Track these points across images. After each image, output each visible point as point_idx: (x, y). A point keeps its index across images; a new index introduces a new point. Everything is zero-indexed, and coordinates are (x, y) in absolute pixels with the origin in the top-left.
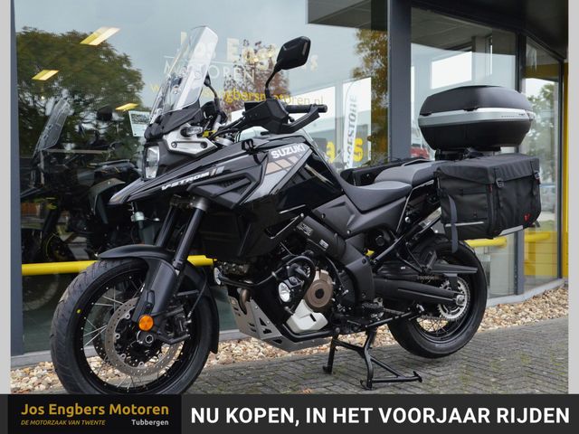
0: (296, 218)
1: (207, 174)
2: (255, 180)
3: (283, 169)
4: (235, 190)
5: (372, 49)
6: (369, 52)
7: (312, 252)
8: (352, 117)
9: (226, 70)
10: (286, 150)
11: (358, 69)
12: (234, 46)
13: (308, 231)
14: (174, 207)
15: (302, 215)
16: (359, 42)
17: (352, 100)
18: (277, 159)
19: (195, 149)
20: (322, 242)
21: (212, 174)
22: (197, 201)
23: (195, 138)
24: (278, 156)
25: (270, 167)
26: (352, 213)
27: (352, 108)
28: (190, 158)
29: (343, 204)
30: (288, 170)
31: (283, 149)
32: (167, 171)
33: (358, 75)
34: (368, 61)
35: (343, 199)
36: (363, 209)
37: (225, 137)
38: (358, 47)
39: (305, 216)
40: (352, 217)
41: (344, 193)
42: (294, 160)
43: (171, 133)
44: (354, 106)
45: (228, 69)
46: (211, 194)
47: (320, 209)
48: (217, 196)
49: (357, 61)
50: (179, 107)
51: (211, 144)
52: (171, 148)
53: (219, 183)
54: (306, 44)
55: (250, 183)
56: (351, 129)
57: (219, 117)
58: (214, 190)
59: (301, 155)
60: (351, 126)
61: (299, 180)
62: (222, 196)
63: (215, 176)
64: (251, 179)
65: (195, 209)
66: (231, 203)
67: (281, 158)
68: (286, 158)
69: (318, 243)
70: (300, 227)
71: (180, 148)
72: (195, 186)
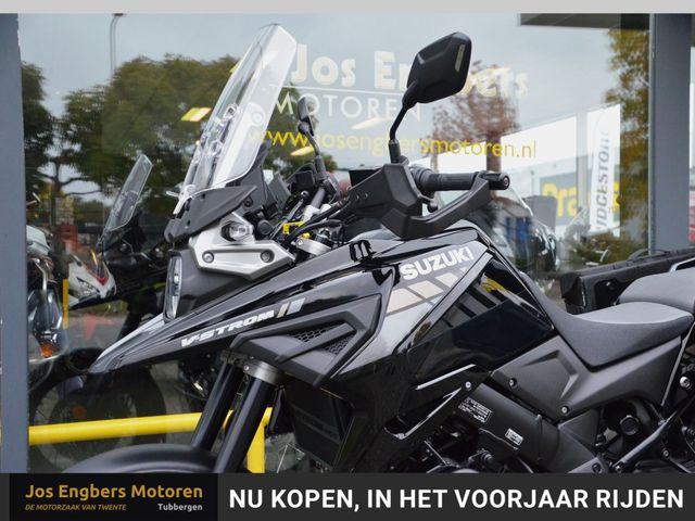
0: (454, 393)
1: (270, 314)
2: (362, 327)
3: (425, 300)
4: (324, 347)
5: (630, 64)
6: (627, 67)
7: (489, 456)
8: (603, 157)
9: (373, 104)
10: (434, 261)
11: (612, 90)
12: (385, 63)
13: (482, 413)
14: (228, 366)
15: (468, 385)
16: (614, 55)
17: (603, 133)
18: (413, 282)
19: (251, 265)
20: (511, 433)
21: (281, 315)
22: (255, 364)
23: (251, 243)
24: (415, 275)
25: (397, 298)
26: (572, 371)
27: (604, 143)
28: (239, 281)
29: (554, 355)
30: (435, 301)
31: (427, 259)
32: (195, 307)
33: (611, 98)
34: (626, 80)
35: (554, 344)
36: (594, 362)
37: (313, 237)
38: (613, 61)
39: (474, 386)
40: (573, 379)
41: (556, 333)
42: (449, 280)
43: (203, 234)
44: (607, 141)
45: (377, 101)
46: (276, 355)
47: (507, 369)
48: (287, 360)
49: (612, 80)
50: (219, 182)
51: (281, 254)
52: (202, 264)
53: (293, 332)
54: (462, 47)
55: (353, 333)
56: (602, 172)
57: (320, 194)
58: (284, 346)
59: (464, 270)
60: (601, 168)
61: (460, 319)
62: (296, 360)
63: (286, 317)
64: (356, 325)
65: (254, 379)
66: (314, 374)
67: (420, 278)
68: (431, 278)
69: (503, 434)
70: (464, 408)
71: (221, 263)
72: (246, 340)
